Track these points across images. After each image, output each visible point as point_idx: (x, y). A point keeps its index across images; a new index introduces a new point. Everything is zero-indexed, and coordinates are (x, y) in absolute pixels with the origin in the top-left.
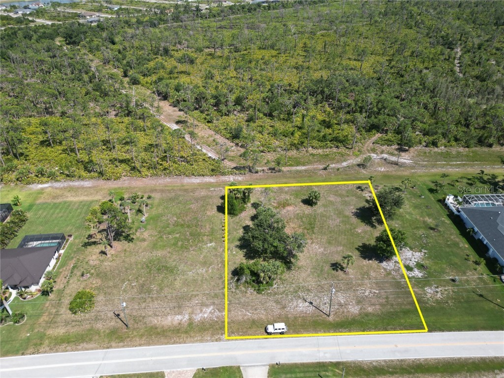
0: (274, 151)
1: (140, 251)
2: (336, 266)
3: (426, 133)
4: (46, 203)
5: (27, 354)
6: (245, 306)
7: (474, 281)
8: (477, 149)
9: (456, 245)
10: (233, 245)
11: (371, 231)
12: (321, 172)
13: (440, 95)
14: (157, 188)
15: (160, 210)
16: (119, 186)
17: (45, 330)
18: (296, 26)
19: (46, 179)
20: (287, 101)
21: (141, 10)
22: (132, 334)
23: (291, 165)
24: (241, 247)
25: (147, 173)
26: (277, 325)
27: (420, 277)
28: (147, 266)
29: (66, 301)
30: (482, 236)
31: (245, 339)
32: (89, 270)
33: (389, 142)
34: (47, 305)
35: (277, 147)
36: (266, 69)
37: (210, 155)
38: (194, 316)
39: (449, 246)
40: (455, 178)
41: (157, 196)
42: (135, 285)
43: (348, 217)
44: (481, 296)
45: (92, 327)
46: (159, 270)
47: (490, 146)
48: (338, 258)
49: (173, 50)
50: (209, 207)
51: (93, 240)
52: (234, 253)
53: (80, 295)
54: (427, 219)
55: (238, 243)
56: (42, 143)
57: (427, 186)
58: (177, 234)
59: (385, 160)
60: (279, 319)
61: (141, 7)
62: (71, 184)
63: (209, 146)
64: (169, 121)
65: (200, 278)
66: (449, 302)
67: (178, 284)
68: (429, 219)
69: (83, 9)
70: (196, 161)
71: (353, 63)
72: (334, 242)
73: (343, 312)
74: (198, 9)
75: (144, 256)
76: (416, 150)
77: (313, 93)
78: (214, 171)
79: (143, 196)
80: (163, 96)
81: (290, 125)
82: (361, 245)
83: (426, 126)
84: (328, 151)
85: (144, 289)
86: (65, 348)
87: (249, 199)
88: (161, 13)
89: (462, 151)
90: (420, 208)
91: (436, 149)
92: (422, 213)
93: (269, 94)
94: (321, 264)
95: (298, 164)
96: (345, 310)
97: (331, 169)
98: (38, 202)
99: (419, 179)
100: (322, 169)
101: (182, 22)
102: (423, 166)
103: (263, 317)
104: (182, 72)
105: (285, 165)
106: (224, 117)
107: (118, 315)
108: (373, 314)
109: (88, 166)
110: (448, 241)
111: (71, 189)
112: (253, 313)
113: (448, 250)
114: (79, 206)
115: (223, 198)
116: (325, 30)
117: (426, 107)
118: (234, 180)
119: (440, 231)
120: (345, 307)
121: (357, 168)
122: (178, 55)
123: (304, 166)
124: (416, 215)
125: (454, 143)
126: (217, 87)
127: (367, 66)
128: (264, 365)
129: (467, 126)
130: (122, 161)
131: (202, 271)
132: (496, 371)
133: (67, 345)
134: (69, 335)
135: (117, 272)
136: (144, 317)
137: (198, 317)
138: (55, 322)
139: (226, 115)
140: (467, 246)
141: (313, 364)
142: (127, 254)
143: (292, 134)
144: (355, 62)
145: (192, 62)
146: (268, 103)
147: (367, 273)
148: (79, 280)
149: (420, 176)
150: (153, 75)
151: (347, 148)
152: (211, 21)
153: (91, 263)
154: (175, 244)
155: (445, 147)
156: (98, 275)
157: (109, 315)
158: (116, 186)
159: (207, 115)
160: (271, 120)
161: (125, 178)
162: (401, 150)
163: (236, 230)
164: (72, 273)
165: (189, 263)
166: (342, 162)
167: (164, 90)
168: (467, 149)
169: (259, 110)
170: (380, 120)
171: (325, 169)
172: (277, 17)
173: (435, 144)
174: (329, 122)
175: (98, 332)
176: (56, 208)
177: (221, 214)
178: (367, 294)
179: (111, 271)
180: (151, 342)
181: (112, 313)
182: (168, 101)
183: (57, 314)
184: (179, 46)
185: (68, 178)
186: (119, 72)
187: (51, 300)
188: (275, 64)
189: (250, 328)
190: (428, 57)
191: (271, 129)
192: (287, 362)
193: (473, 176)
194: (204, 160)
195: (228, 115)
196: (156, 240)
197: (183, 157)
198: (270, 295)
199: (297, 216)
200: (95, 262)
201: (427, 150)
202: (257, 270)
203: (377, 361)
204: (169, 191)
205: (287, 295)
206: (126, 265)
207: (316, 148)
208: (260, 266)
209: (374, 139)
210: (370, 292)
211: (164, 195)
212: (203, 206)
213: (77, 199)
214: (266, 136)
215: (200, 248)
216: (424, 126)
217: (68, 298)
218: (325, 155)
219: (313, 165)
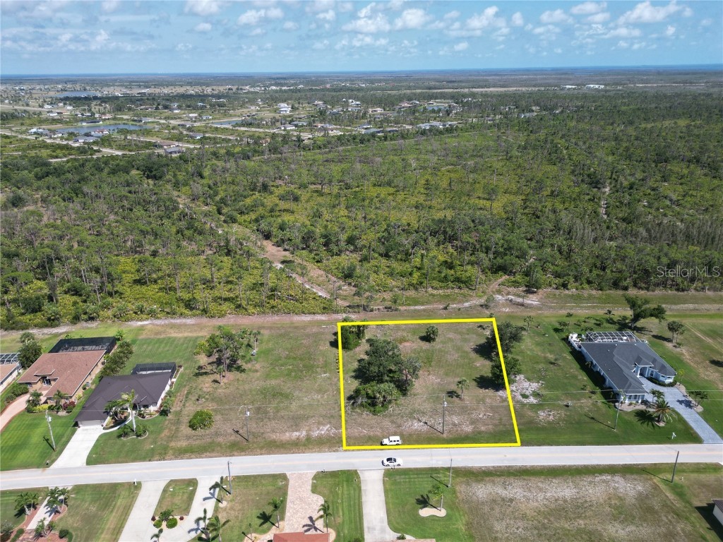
0: (391, 291)
1: (253, 380)
2: (451, 394)
3: (557, 275)
4: (149, 339)
6: (362, 425)
7: (588, 407)
9: (575, 377)
10: (349, 376)
12: (441, 312)
14: (265, 325)
15: (270, 345)
16: (224, 323)
17: (168, 443)
18: (418, 159)
19: (145, 316)
20: (406, 241)
21: (230, 140)
23: (409, 305)
24: (356, 377)
25: (253, 311)
26: (392, 438)
27: (535, 403)
28: (262, 393)
29: (185, 420)
30: (599, 368)
32: (203, 395)
33: (516, 284)
34: (166, 423)
35: (393, 287)
36: (382, 207)
37: (320, 294)
38: (311, 432)
39: (567, 378)
40: (582, 318)
41: (265, 333)
43: (467, 352)
44: (593, 418)
45: (213, 440)
46: (274, 395)
47: (626, 288)
48: (453, 387)
49: (273, 186)
50: (322, 343)
51: (203, 371)
52: (350, 382)
53: (199, 414)
54: (548, 355)
55: (353, 374)
56: (136, 282)
57: (553, 326)
58: (290, 365)
59: (511, 301)
60: (395, 434)
61: (229, 135)
62: (173, 321)
63: (319, 286)
65: (316, 403)
66: (561, 423)
67: (294, 407)
68: (550, 354)
69: (157, 137)
70: (306, 299)
71: (482, 203)
72: (451, 374)
73: (457, 430)
74: (300, 140)
75: (258, 385)
76: (545, 292)
77: (433, 234)
78: (325, 310)
80: (265, 235)
81: (408, 266)
82: (479, 377)
83: (559, 269)
85: (260, 412)
87: (363, 332)
88: (256, 143)
89: (594, 293)
90: (543, 345)
91: (567, 292)
92: (544, 349)
93: (385, 234)
94: (438, 392)
95: (416, 303)
96: (459, 429)
97: (452, 308)
98: (140, 337)
99: (545, 319)
100: (441, 309)
101: (281, 154)
102: (551, 307)
103: (379, 434)
104: (284, 210)
105: (403, 304)
106: (335, 257)
107: (237, 432)
108: (486, 432)
109: (189, 305)
110: (567, 374)
111: (173, 326)
112: (369, 431)
113: (565, 381)
114: (184, 341)
115: (336, 334)
116: (452, 165)
117: (559, 249)
119: (559, 366)
120: (458, 427)
121: (480, 308)
122: (280, 191)
123: (423, 305)
124: (538, 351)
125: (586, 286)
126: (326, 227)
127: (498, 206)
128: (380, 469)
129: (604, 269)
130: (226, 300)
131: (317, 397)
132: (596, 475)
133: (190, 454)
134: (191, 447)
135: (232, 397)
137: (315, 434)
138: (176, 437)
139: (337, 255)
140: (585, 378)
142: (240, 382)
143: (411, 274)
144: (485, 202)
145: (296, 199)
146: (383, 243)
147: (483, 400)
148: (194, 404)
149: (547, 317)
150: (251, 213)
151: (470, 289)
152: (315, 154)
153: (205, 389)
154: (289, 375)
155: (577, 289)
156: (212, 400)
158: (221, 323)
159: (316, 255)
160: (387, 260)
161: (230, 316)
162: (529, 291)
163: (352, 363)
164: (187, 398)
166: (464, 302)
167: (266, 228)
168: (600, 292)
169: (373, 250)
170: (505, 261)
171: (445, 308)
172: (395, 150)
173: (565, 286)
174: (452, 263)
175: (219, 445)
177: (334, 349)
178: (481, 416)
179: (225, 396)
180: (272, 452)
182: (271, 240)
183: (177, 430)
184: (280, 182)
185: (170, 316)
187: (170, 419)
188: (392, 202)
189: (366, 441)
190: (570, 197)
191: (387, 269)
194: (314, 298)
195: (339, 255)
196: (269, 371)
197: (291, 296)
198: (385, 416)
199: (414, 351)
200: (209, 390)
201: (557, 292)
202: (373, 391)
203: (486, 467)
204: (278, 328)
205: (402, 417)
206: (240, 392)
207: (436, 289)
208: (375, 388)
209: (500, 280)
210: (485, 415)
211: (273, 331)
212: (315, 342)
213: (180, 335)
214: (382, 276)
215: (314, 378)
216: (556, 268)
217: (187, 418)
218: (446, 296)
219: (433, 305)
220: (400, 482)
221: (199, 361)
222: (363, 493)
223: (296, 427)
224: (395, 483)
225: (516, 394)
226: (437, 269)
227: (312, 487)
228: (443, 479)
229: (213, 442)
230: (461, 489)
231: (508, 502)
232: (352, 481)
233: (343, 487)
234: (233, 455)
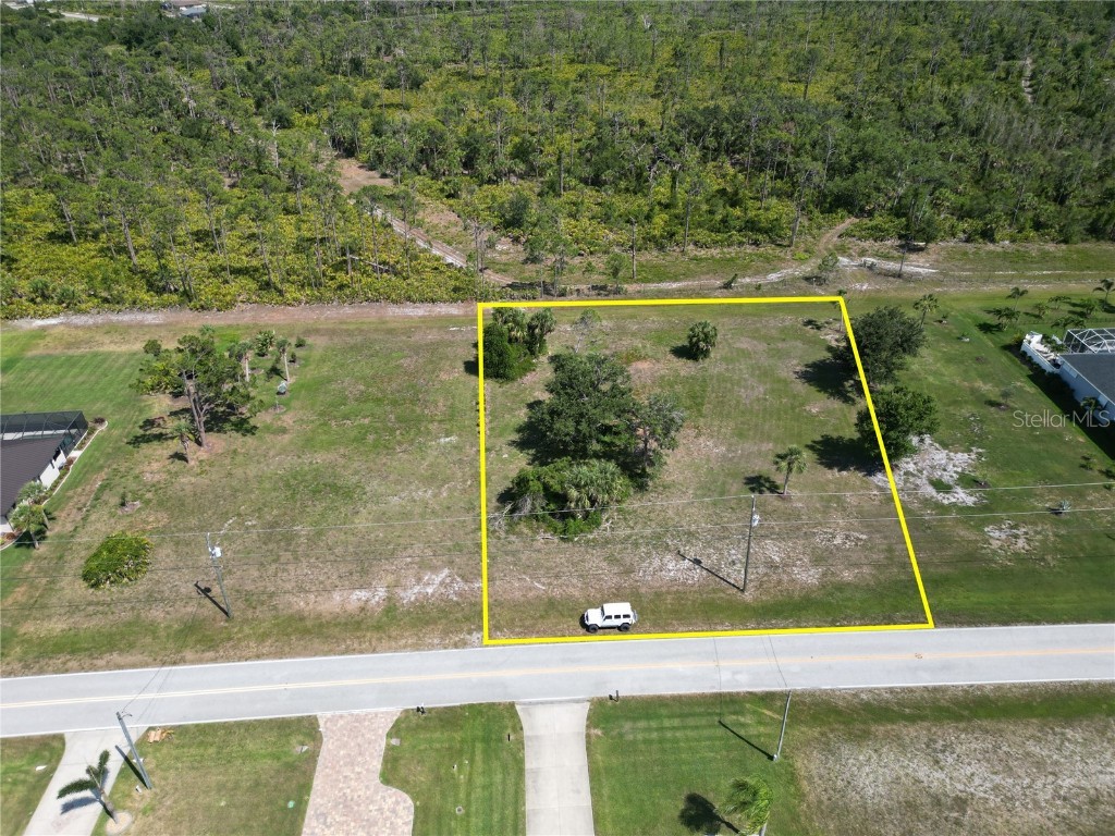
0: (606, 252)
1: (271, 453)
2: (757, 483)
3: (965, 214)
6: (532, 569)
7: (1108, 513)
8: (1087, 245)
9: (1055, 436)
10: (502, 442)
11: (843, 409)
12: (718, 293)
13: (994, 137)
14: (320, 327)
15: (325, 370)
16: (229, 322)
17: (17, 623)
19: (53, 307)
22: (241, 631)
23: (646, 280)
24: (522, 445)
25: (297, 295)
26: (612, 608)
27: (970, 504)
28: (288, 486)
32: (140, 493)
33: (878, 234)
35: (611, 244)
37: (449, 260)
38: (399, 591)
39: (1037, 439)
41: (318, 343)
42: (254, 526)
43: (784, 381)
45: (138, 616)
46: (315, 492)
48: (762, 466)
50: (446, 364)
51: (156, 431)
52: (506, 456)
53: (110, 544)
54: (979, 384)
55: (516, 437)
56: (52, 237)
57: (975, 319)
58: (364, 417)
59: (871, 267)
60: (617, 596)
62: (114, 318)
63: (449, 244)
65: (418, 510)
66: (1049, 558)
67: (362, 521)
68: (985, 383)
70: (416, 271)
72: (751, 433)
73: (780, 582)
75: (280, 465)
76: (943, 248)
77: (696, 138)
78: (460, 292)
80: (344, 149)
81: (642, 201)
82: (819, 438)
84: (732, 251)
85: (275, 533)
86: (64, 663)
87: (542, 342)
89: (1052, 249)
90: (962, 362)
91: (991, 247)
92: (966, 371)
93: (593, 142)
94: (721, 478)
95: (662, 278)
96: (785, 578)
97: (742, 286)
98: (29, 354)
99: (954, 304)
100: (720, 288)
102: (962, 280)
103: (577, 594)
104: (390, 106)
105: (631, 279)
106: (486, 187)
107: (207, 591)
108: (857, 587)
109: (157, 284)
110: (1034, 429)
111: (110, 329)
112: (550, 584)
114: (127, 361)
119: (1012, 409)
120: (784, 571)
121: (804, 284)
124: (952, 376)
128: (578, 701)
129: (1062, 199)
130: (237, 272)
131: (425, 494)
134: (76, 635)
135: (211, 497)
136: (271, 596)
137: (410, 594)
138: (44, 607)
139: (490, 181)
141: (703, 696)
142: (240, 459)
143: (648, 218)
145: (415, 85)
146: (589, 160)
147: (837, 498)
148: (112, 515)
149: (957, 300)
150: (324, 110)
151: (779, 245)
153: (147, 477)
154: (361, 439)
155: (1013, 241)
156: (161, 504)
157: (183, 590)
158: (222, 323)
159: (446, 183)
160: (597, 191)
161: (244, 306)
162: (908, 247)
163: (511, 410)
164: (97, 499)
165: (391, 477)
166: (768, 272)
167: (347, 134)
168: (1064, 246)
169: (568, 171)
170: (855, 184)
171: (728, 286)
173: (988, 235)
174: (735, 194)
175: (152, 629)
176: (73, 365)
178: (838, 541)
179: (195, 495)
180: (287, 649)
181: (191, 586)
182: (356, 158)
183: (50, 588)
185: (107, 305)
187: (40, 558)
188: (606, 90)
189: (541, 617)
191: (597, 209)
192: (636, 693)
193: (1085, 298)
195: (495, 182)
196: (313, 431)
197: (384, 263)
198: (593, 544)
199: (661, 381)
200: (157, 477)
201: (970, 246)
202: (562, 483)
203: (870, 691)
204: (349, 333)
205: (636, 545)
206: (234, 483)
207: (705, 246)
208: (567, 474)
209: (842, 227)
210: (847, 537)
211: (336, 340)
213: (124, 348)
214: (585, 222)
215: (422, 448)
217: (83, 553)
218: (728, 260)
219: (699, 279)
220: (634, 742)
221: (150, 407)
222: (528, 781)
223: (361, 576)
224: (620, 746)
225: (918, 482)
226: (705, 207)
227: (386, 761)
228: (753, 731)
229: (136, 622)
230: (810, 764)
231: (951, 809)
232: (500, 740)
233: (472, 761)
234: (183, 661)
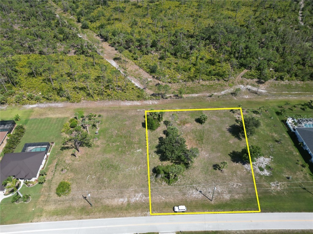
0: (178, 82)
1: (96, 154)
2: (216, 167)
3: (276, 70)
4: (36, 119)
5: (34, 222)
6: (161, 193)
7: (301, 179)
8: (309, 82)
9: (291, 153)
10: (152, 151)
11: (238, 142)
12: (208, 98)
13: (287, 41)
14: (104, 109)
15: (107, 125)
16: (80, 107)
17: (43, 206)
19: (34, 101)
22: (95, 210)
23: (188, 93)
24: (157, 152)
25: (97, 98)
26: (181, 207)
27: (268, 175)
28: (101, 165)
29: (54, 187)
30: (307, 148)
31: (162, 215)
32: (66, 167)
33: (252, 77)
34: (43, 190)
35: (179, 79)
37: (136, 85)
38: (130, 199)
39: (287, 154)
40: (293, 104)
41: (104, 115)
42: (94, 178)
43: (224, 132)
44: (305, 189)
45: (71, 205)
46: (108, 167)
48: (217, 161)
50: (137, 124)
51: (67, 146)
52: (154, 156)
53: (61, 185)
55: (156, 150)
56: (29, 74)
57: (275, 110)
58: (118, 142)
59: (249, 90)
62: (51, 105)
63: (136, 78)
64: (109, 58)
65: (133, 174)
66: (285, 193)
67: (120, 177)
68: (275, 134)
70: (128, 89)
71: (230, 13)
72: (215, 150)
73: (220, 198)
75: (99, 158)
76: (269, 82)
78: (140, 97)
79: (96, 115)
80: (104, 39)
81: (188, 62)
82: (232, 152)
84: (212, 82)
85: (100, 181)
86: (56, 218)
89: (299, 83)
90: (270, 126)
91: (282, 82)
92: (271, 129)
93: (174, 38)
94: (207, 165)
95: (193, 92)
96: (222, 197)
97: (214, 96)
98: (31, 118)
99: (270, 104)
100: (209, 96)
102: (275, 95)
103: (172, 201)
104: (116, 19)
105: (185, 93)
106: (145, 56)
107: (85, 198)
108: (238, 200)
109: (60, 92)
110: (286, 150)
111: (50, 109)
112: (166, 198)
113: (286, 156)
114: (56, 121)
117: (277, 50)
118: (152, 103)
119: (282, 143)
120: (221, 195)
121: (231, 96)
123: (197, 93)
124: (267, 131)
125: (294, 78)
126: (140, 32)
128: (173, 232)
129: (304, 65)
130: (81, 89)
131: (134, 168)
133: (56, 216)
134: (57, 210)
135: (83, 168)
136: (101, 199)
137: (133, 200)
138: (48, 202)
140: (298, 154)
141: (201, 232)
142: (88, 156)
143: (190, 69)
147: (235, 172)
148: (60, 174)
149: (271, 102)
150: (97, 21)
151: (225, 80)
153: (67, 162)
154: (117, 150)
155: (289, 80)
156: (71, 171)
158: (78, 107)
159: (134, 54)
160: (175, 58)
161: (83, 101)
162: (259, 82)
163: (155, 140)
164: (56, 168)
165: (126, 163)
166: (221, 91)
167: (105, 34)
168: (302, 82)
169: (167, 51)
170: (247, 61)
171: (211, 96)
173: (282, 79)
174: (214, 60)
175: (74, 209)
176: (43, 123)
177: (144, 128)
178: (235, 186)
179: (79, 168)
180: (106, 216)
181: (81, 196)
182: (108, 42)
183: (49, 196)
185: (48, 101)
186: (74, 18)
187: (45, 187)
189: (164, 207)
191: (176, 65)
193: (305, 102)
194: (133, 88)
195: (147, 54)
196: (106, 147)
198: (175, 186)
199: (192, 131)
200: (69, 162)
201: (277, 82)
203: (240, 231)
204: (112, 111)
205: (186, 186)
206: (88, 164)
207: (205, 80)
209: (242, 73)
210: (237, 185)
211: (108, 114)
212: (133, 123)
213: (54, 116)
214: (172, 71)
215: (133, 153)
216: (276, 64)
217: (55, 186)
218: (211, 86)
219: (203, 93)
223: (121, 194)
225: (256, 168)
229: (70, 207)
234: (82, 218)
